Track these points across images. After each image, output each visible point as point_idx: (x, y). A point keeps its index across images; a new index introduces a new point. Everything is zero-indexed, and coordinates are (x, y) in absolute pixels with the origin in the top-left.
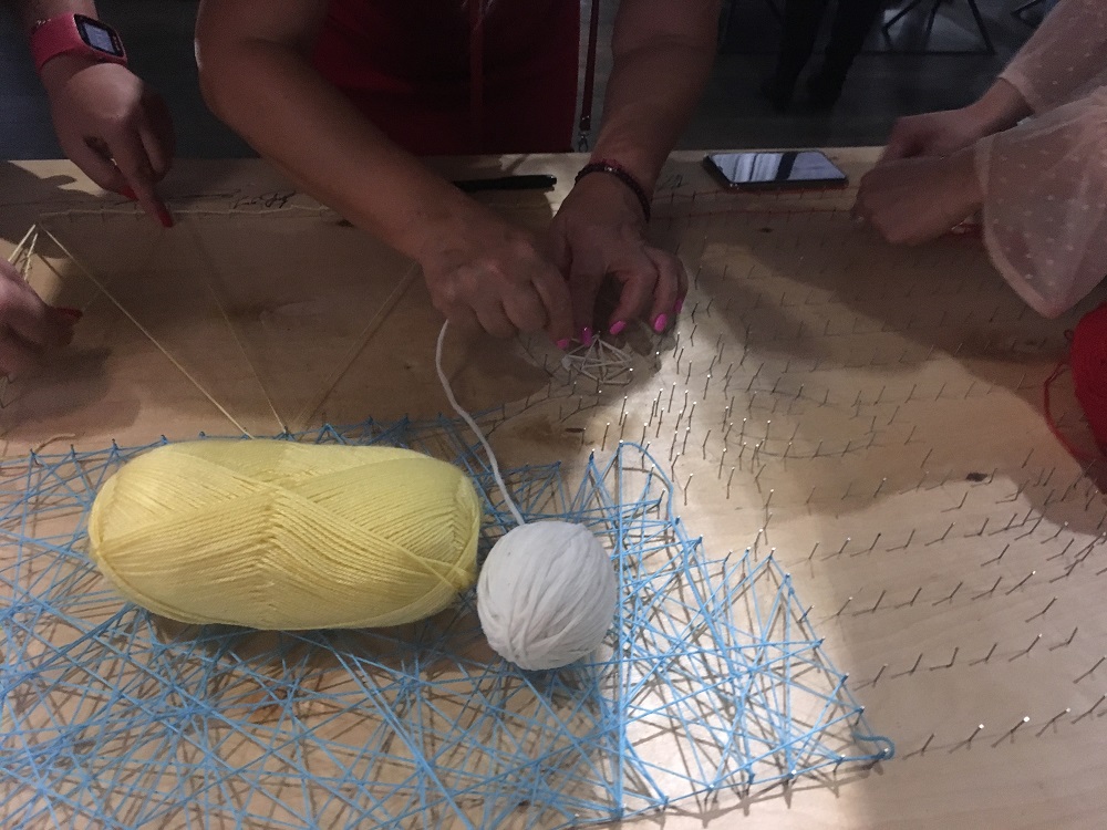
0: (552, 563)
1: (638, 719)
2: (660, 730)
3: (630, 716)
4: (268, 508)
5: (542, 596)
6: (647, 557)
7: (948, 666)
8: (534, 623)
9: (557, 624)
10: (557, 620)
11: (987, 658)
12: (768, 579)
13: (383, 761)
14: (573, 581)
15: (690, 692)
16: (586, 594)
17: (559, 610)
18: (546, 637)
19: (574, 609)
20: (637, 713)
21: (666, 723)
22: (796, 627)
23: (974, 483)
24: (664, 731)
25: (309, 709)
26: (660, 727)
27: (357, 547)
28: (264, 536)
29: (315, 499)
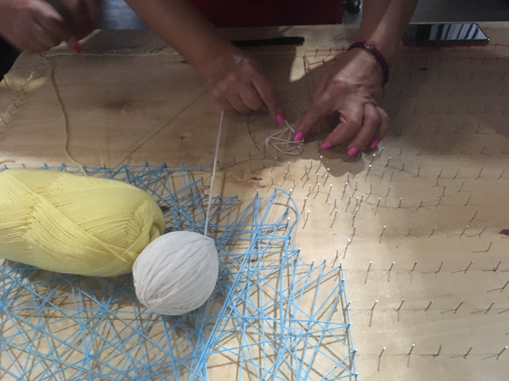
0: (167, 256)
1: (220, 352)
2: (230, 361)
3: (216, 350)
4: (32, 207)
5: (155, 275)
6: (267, 257)
7: (434, 355)
8: (149, 289)
9: (163, 292)
10: (162, 290)
11: (466, 355)
12: (336, 280)
13: (75, 349)
14: (176, 269)
15: (258, 342)
16: (182, 278)
17: (162, 285)
18: (157, 298)
19: (173, 285)
20: (221, 349)
21: (236, 358)
22: (342, 312)
23: (505, 236)
24: (232, 362)
25: (53, 314)
26: (230, 359)
27: (70, 234)
28: (26, 222)
29: (56, 205)
